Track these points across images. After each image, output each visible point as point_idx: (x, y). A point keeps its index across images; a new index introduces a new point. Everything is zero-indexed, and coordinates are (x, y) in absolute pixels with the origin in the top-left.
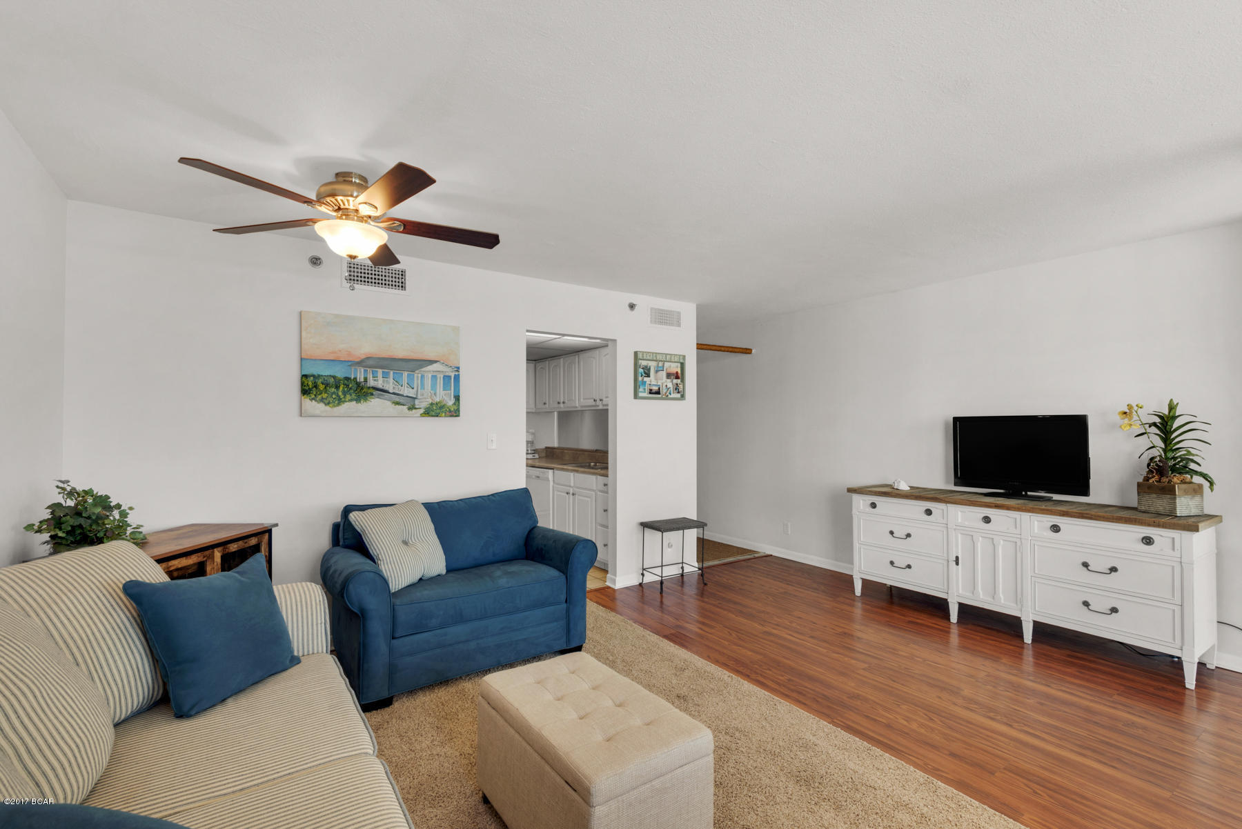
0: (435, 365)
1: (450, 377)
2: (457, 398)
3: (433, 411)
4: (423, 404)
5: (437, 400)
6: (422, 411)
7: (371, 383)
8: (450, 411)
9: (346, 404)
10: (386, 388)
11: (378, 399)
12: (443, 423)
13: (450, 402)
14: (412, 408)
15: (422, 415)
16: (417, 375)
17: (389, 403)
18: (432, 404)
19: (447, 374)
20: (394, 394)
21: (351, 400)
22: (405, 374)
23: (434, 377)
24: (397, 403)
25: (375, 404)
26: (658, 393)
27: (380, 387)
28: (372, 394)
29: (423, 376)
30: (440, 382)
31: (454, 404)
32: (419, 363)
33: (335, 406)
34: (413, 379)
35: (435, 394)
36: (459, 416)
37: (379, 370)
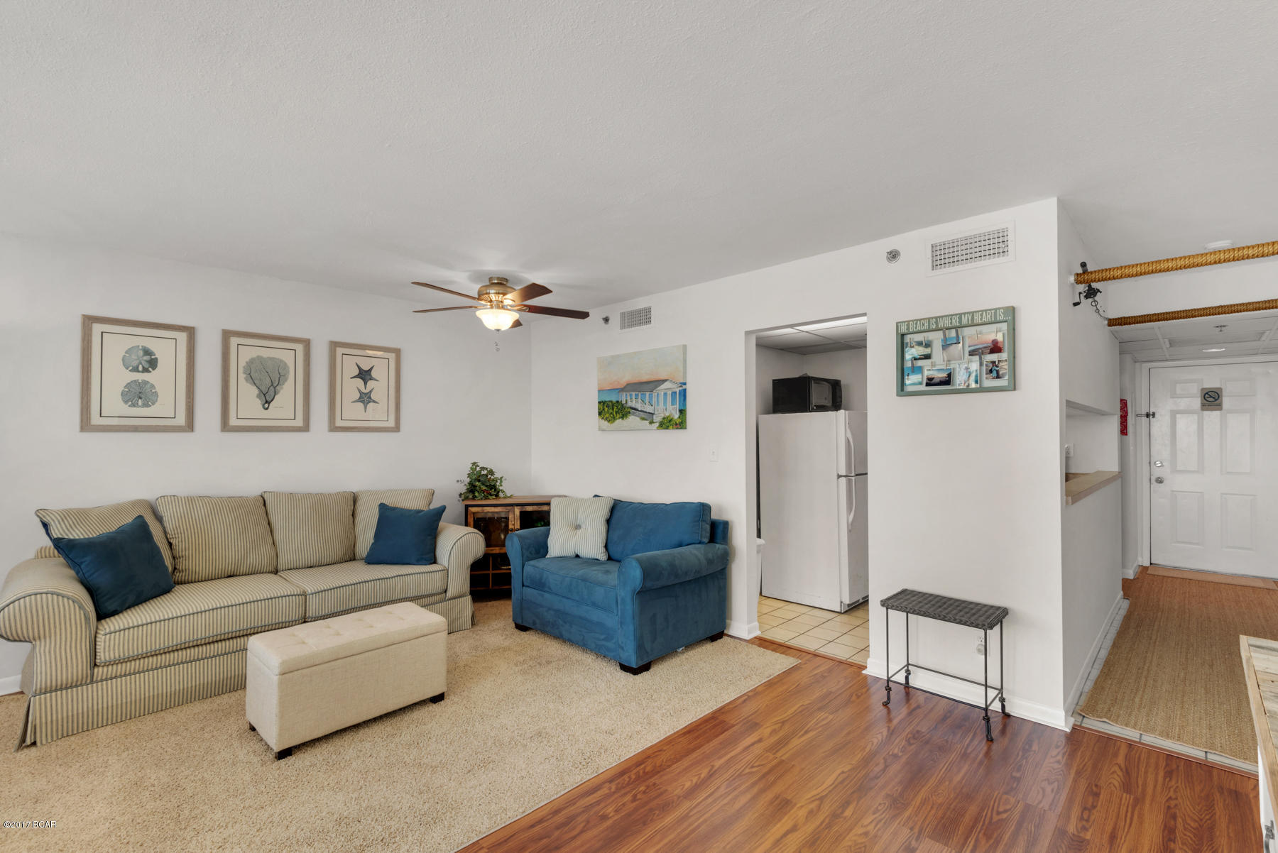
0: (666, 383)
1: (676, 393)
2: (682, 412)
3: (666, 424)
4: (657, 419)
5: (667, 414)
6: (658, 424)
7: (630, 404)
8: (676, 424)
9: (618, 420)
10: (637, 407)
11: (633, 417)
12: (672, 434)
13: (676, 416)
14: (651, 422)
15: (658, 428)
16: (655, 394)
17: (638, 419)
18: (664, 418)
19: (674, 390)
20: (641, 411)
21: (619, 418)
22: (648, 394)
23: (665, 394)
24: (643, 419)
25: (632, 420)
26: (947, 381)
27: (633, 406)
28: (630, 413)
29: (658, 394)
30: (669, 398)
31: (679, 417)
32: (656, 383)
33: (612, 423)
34: (652, 398)
35: (666, 409)
36: (686, 428)
37: (633, 393)
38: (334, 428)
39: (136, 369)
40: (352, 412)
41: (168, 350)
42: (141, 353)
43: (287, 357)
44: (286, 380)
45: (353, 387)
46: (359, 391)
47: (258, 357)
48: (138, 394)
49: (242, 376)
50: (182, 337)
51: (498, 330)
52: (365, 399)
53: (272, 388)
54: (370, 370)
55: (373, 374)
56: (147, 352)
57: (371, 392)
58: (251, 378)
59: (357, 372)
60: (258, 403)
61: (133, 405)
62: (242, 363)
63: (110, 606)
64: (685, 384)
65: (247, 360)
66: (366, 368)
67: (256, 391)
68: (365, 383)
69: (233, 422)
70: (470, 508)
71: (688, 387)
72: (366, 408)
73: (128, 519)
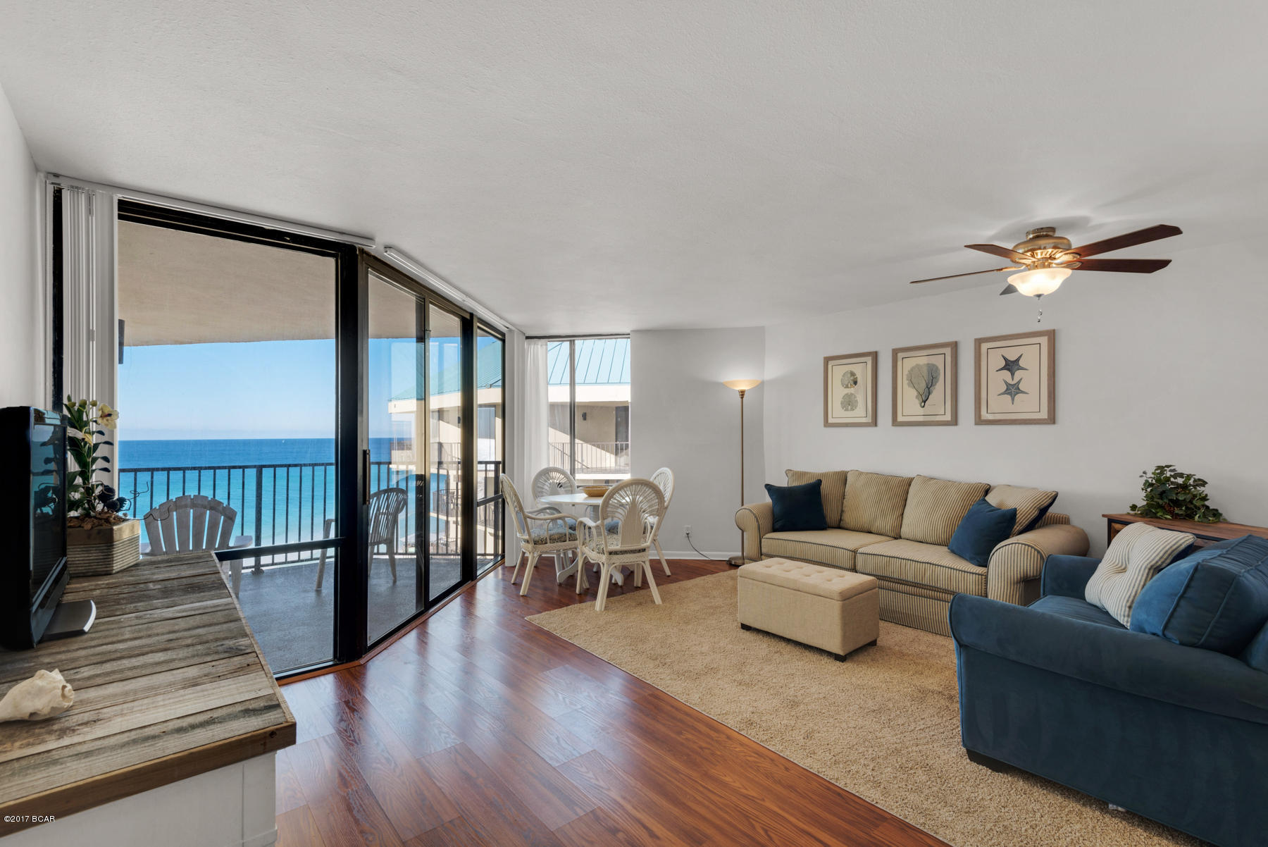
38: (980, 421)
39: (847, 387)
40: (998, 405)
41: (862, 371)
42: (849, 375)
43: (938, 361)
44: (937, 382)
45: (997, 380)
46: (1006, 382)
47: (917, 365)
48: (849, 403)
49: (906, 382)
50: (869, 360)
51: (1039, 296)
52: (1013, 390)
53: (927, 389)
54: (1018, 360)
55: (1021, 363)
56: (853, 374)
57: (1019, 382)
58: (912, 384)
59: (1003, 363)
60: (917, 402)
61: (847, 410)
62: (906, 372)
65: (909, 369)
66: (1012, 358)
67: (916, 393)
68: (1013, 375)
69: (900, 419)
70: (1113, 524)
72: (1013, 400)
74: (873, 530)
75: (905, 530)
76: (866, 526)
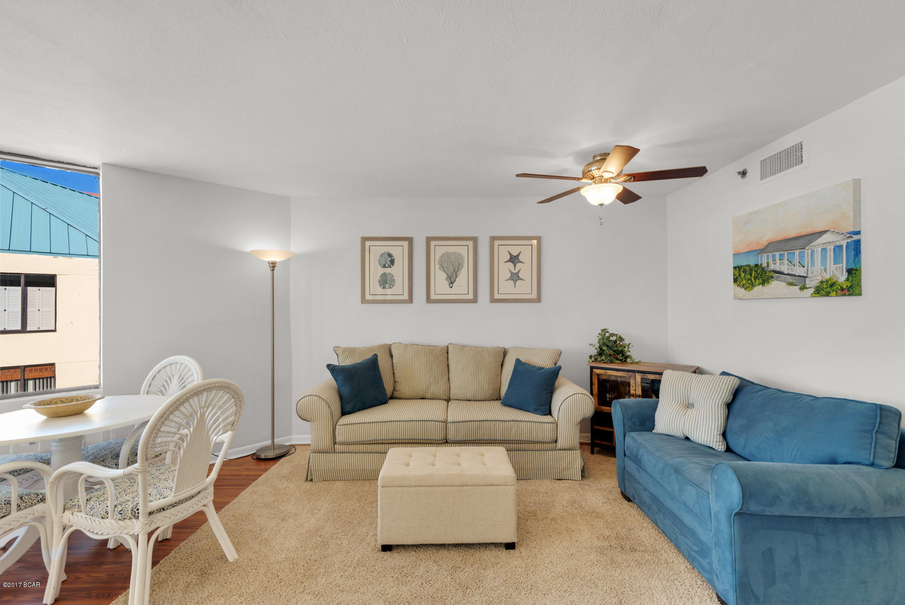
0: (825, 236)
1: (841, 247)
2: (853, 272)
3: (825, 289)
4: (812, 283)
5: (827, 276)
6: (812, 290)
7: (772, 267)
8: (842, 289)
9: (757, 287)
10: (782, 270)
11: (776, 281)
12: (837, 303)
13: (842, 278)
14: (803, 288)
15: (812, 296)
16: (807, 251)
17: (784, 284)
18: (822, 282)
19: (838, 244)
20: (788, 274)
21: (759, 284)
22: (797, 252)
23: (824, 250)
24: (791, 284)
25: (776, 286)
27: (778, 269)
28: (772, 277)
29: (813, 252)
30: (830, 255)
31: (847, 280)
32: (809, 238)
33: (750, 290)
34: (804, 257)
35: (825, 270)
36: (860, 294)
37: (777, 254)
38: (493, 300)
39: (384, 266)
40: (506, 288)
41: (399, 252)
42: (387, 256)
43: (463, 251)
44: (462, 268)
45: (505, 269)
46: (510, 271)
47: (446, 252)
48: (385, 281)
49: (437, 266)
50: (405, 244)
51: (602, 205)
52: (515, 277)
53: (454, 273)
54: (518, 255)
55: (521, 258)
56: (390, 255)
57: (519, 272)
58: (442, 268)
59: (508, 257)
60: (446, 283)
61: (384, 288)
62: (437, 258)
63: (348, 409)
64: (858, 233)
65: (440, 255)
66: (515, 254)
67: (445, 276)
68: (515, 266)
69: (433, 297)
70: (594, 370)
71: (863, 237)
72: (515, 284)
73: (369, 356)
74: (428, 395)
75: (454, 392)
76: (421, 394)
